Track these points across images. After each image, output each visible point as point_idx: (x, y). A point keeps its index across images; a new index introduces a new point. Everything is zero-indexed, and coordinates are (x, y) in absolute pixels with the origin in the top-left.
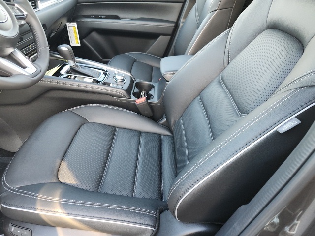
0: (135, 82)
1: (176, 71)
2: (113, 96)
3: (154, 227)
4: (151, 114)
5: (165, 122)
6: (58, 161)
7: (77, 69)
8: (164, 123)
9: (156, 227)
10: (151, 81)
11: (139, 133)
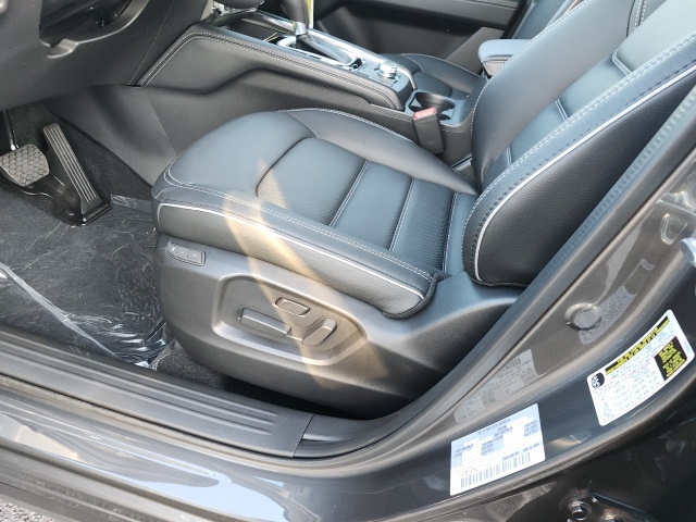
0: (415, 92)
1: (510, 56)
2: (370, 100)
3: (424, 295)
4: (440, 149)
5: (469, 167)
6: (263, 167)
7: (308, 41)
8: (465, 169)
9: (428, 295)
10: (450, 96)
11: (410, 179)
